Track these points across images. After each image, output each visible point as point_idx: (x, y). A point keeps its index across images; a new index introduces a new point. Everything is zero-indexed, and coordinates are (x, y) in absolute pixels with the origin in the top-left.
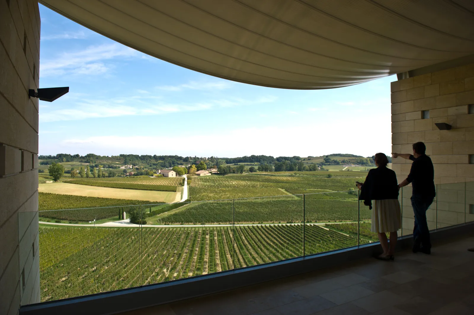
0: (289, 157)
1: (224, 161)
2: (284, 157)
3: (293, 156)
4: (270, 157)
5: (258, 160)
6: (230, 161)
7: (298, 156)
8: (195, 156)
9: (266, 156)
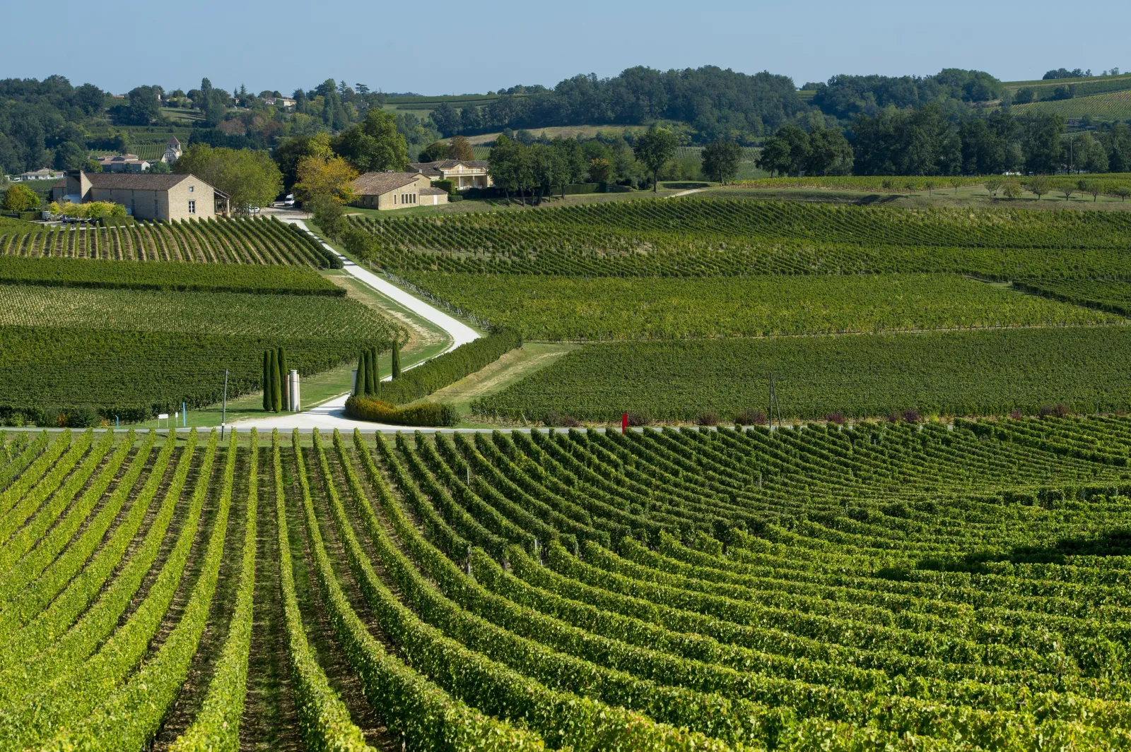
0: (905, 80)
1: (423, 115)
2: (870, 78)
3: (935, 72)
4: (765, 77)
5: (680, 100)
6: (464, 113)
7: (979, 69)
8: (206, 83)
9: (736, 70)
